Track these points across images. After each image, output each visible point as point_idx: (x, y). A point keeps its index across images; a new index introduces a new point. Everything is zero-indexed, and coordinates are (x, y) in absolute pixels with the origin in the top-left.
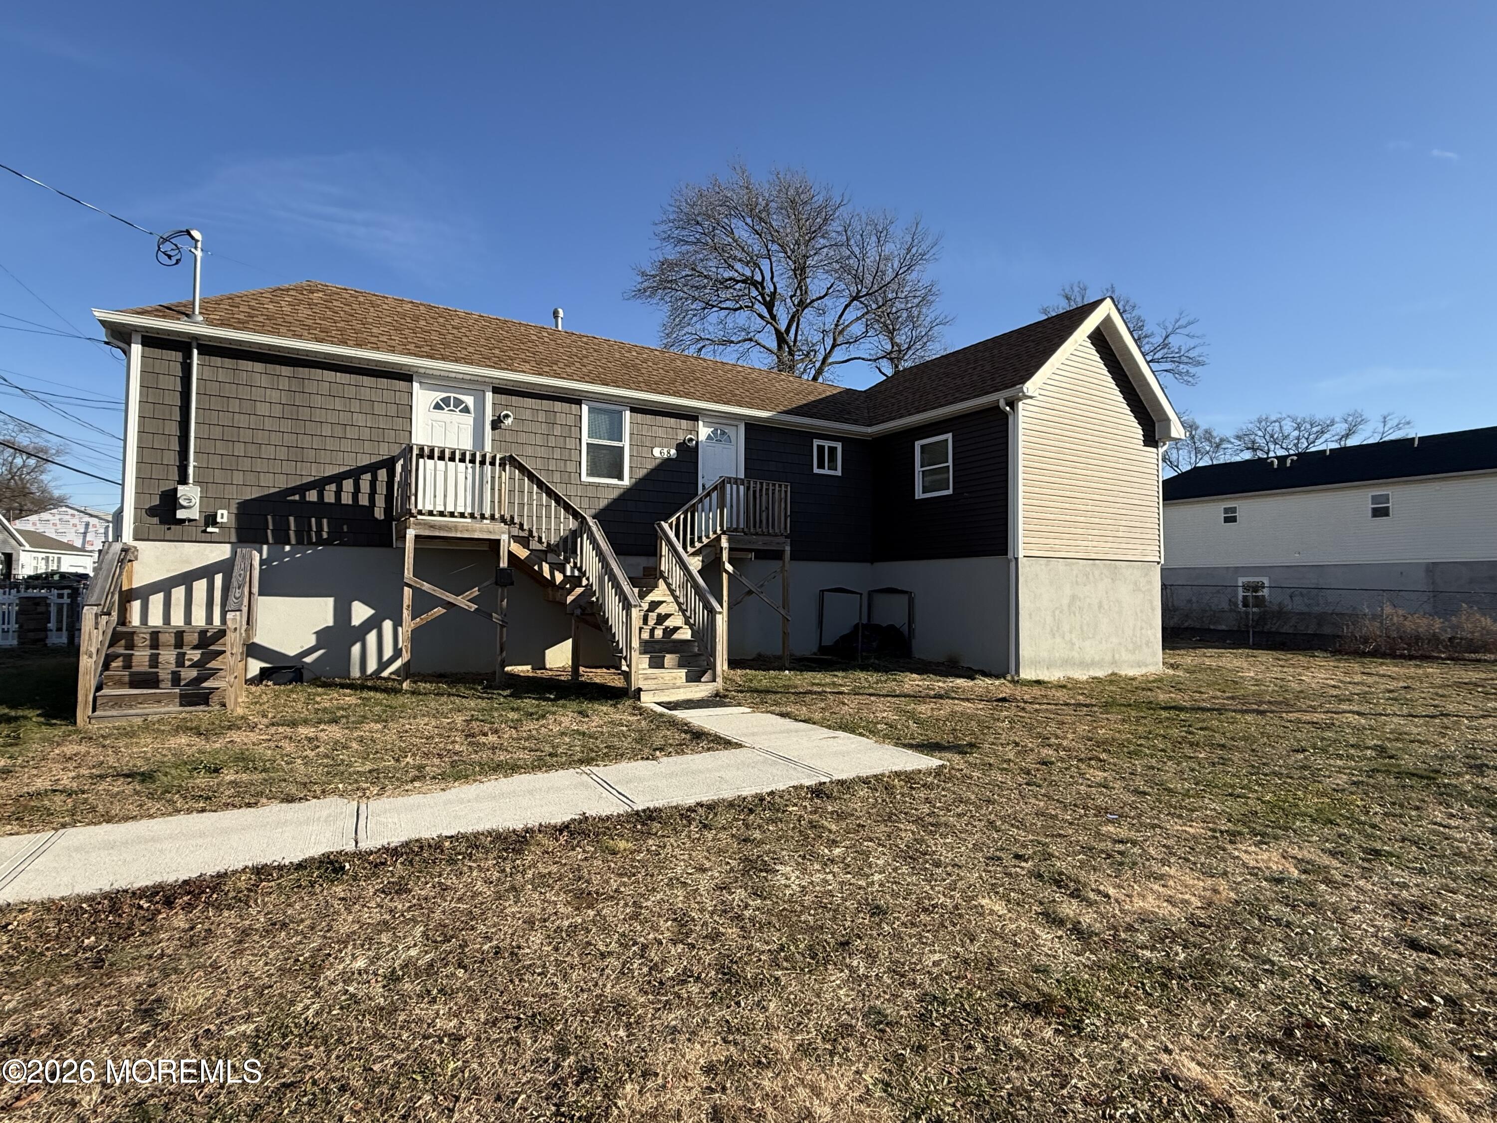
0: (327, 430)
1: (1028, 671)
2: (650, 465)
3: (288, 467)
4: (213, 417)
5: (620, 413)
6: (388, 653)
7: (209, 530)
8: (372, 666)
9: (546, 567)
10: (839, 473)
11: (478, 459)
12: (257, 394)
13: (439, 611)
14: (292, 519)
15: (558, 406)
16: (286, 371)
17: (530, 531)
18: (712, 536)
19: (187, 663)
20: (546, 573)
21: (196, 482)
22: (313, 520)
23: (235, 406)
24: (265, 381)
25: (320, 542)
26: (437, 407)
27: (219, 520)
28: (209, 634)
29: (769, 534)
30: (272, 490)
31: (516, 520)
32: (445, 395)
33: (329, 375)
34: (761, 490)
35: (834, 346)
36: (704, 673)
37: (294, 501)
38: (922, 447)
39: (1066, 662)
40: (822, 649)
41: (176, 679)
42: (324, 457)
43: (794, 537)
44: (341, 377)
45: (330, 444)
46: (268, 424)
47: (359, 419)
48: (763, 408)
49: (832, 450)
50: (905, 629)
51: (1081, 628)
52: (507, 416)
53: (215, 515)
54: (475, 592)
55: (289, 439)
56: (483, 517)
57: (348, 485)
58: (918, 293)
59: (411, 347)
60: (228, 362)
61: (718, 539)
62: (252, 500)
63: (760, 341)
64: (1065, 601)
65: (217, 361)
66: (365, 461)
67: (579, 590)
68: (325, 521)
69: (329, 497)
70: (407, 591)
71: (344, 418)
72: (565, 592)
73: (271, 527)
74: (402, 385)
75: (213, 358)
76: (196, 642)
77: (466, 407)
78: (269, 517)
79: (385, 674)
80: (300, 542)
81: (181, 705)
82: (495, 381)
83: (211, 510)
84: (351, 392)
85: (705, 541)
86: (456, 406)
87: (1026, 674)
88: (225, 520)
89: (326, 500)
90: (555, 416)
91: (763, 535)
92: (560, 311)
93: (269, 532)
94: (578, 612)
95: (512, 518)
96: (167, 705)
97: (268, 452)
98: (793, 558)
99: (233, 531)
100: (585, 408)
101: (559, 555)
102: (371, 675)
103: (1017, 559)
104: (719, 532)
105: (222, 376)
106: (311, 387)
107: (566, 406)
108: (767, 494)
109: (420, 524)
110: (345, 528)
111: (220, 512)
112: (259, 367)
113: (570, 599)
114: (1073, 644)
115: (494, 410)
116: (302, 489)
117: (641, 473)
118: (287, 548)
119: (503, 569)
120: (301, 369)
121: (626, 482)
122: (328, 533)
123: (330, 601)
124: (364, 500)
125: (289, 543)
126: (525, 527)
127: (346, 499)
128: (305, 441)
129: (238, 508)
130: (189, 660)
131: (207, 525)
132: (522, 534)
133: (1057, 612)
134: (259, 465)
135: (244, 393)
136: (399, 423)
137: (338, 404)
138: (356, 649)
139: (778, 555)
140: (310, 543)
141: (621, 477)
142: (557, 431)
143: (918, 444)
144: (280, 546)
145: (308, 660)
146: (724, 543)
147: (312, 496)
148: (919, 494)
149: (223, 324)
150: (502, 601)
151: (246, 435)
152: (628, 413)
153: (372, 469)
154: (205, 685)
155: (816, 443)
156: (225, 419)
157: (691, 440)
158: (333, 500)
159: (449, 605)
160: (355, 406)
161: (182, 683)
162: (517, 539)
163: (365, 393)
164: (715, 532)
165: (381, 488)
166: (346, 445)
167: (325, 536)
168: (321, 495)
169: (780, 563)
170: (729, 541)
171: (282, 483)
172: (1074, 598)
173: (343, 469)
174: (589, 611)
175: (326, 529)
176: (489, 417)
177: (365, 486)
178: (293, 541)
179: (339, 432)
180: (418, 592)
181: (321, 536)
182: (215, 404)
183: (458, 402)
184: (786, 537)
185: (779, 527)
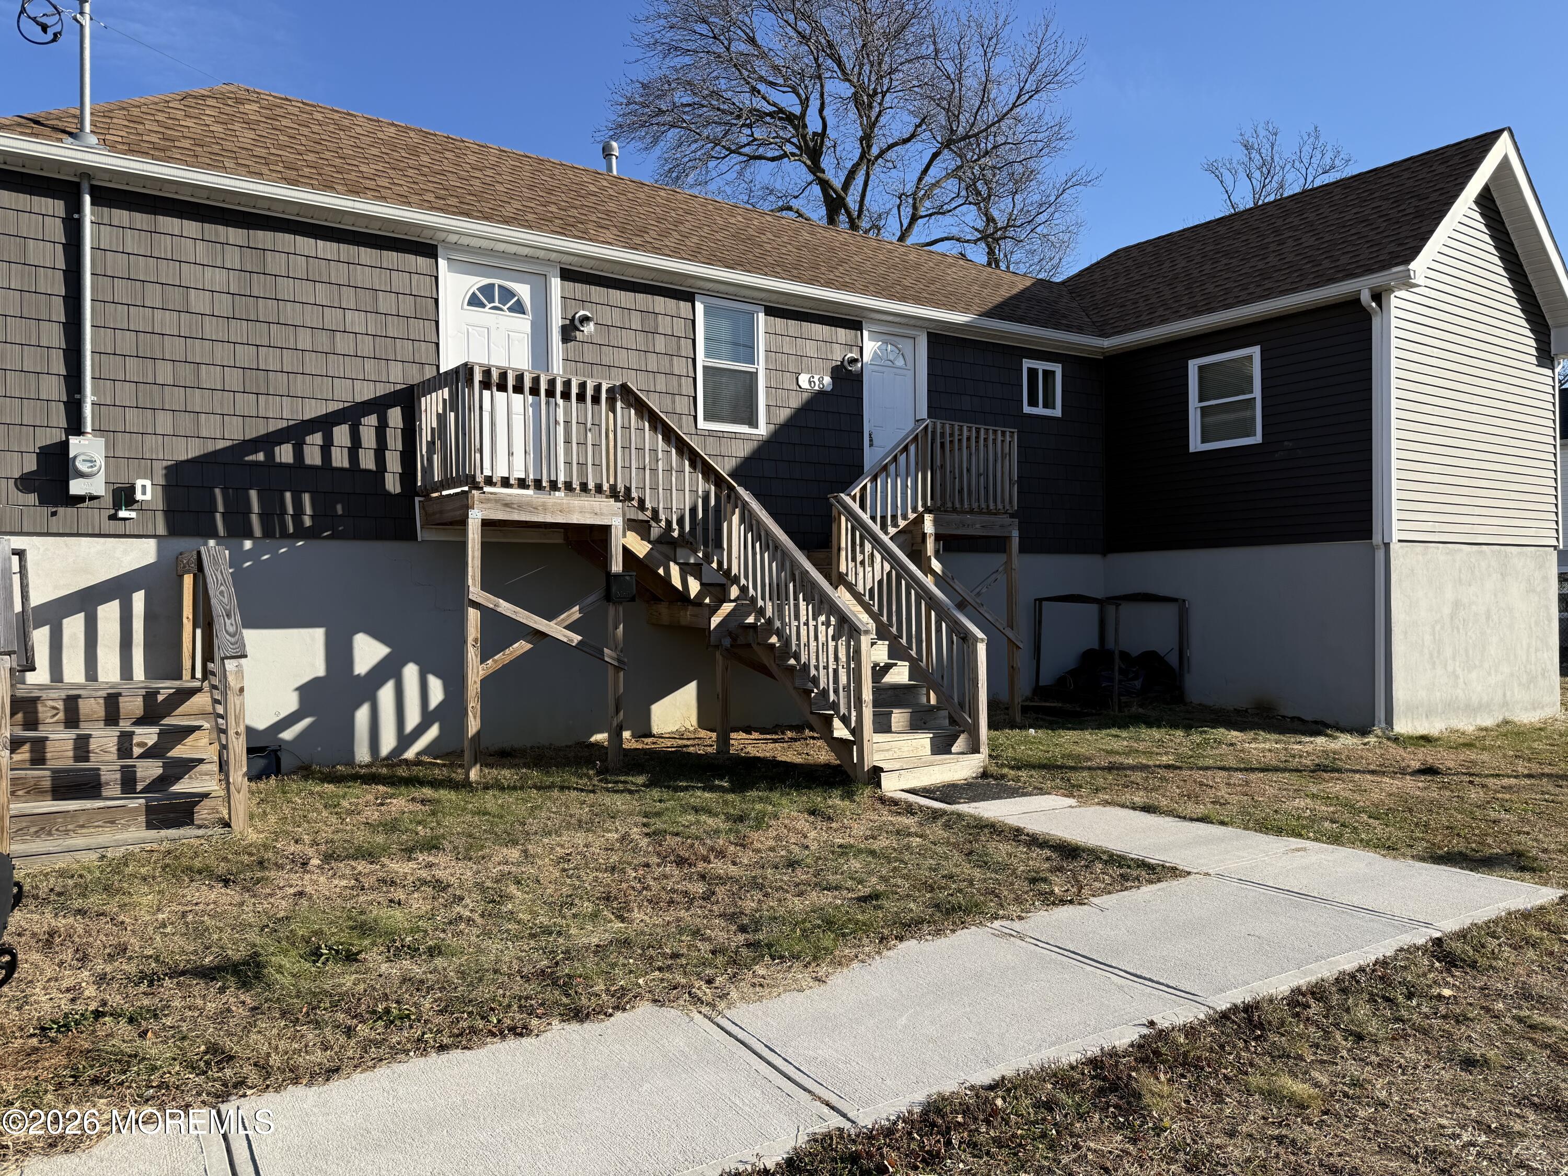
0: (304, 340)
1: (1403, 721)
2: (795, 402)
3: (245, 404)
4: (119, 315)
5: (751, 315)
6: (413, 719)
7: (123, 514)
8: (388, 743)
9: (675, 570)
10: (1057, 412)
11: (543, 387)
12: (190, 275)
13: (521, 647)
14: (253, 494)
15: (660, 303)
16: (235, 235)
17: (655, 512)
18: (912, 516)
19: (137, 751)
20: (676, 581)
21: (99, 431)
22: (288, 495)
23: (154, 296)
24: (201, 252)
25: (301, 533)
26: (474, 301)
27: (139, 496)
28: (160, 698)
29: (989, 513)
30: (221, 445)
31: (634, 494)
32: (486, 281)
33: (305, 244)
34: (977, 438)
35: (914, 219)
36: (954, 738)
37: (256, 464)
38: (1201, 369)
39: (1450, 706)
40: (1039, 691)
41: (128, 782)
42: (301, 385)
43: (1023, 515)
44: (326, 248)
45: (313, 364)
46: (211, 328)
47: (355, 321)
48: (952, 307)
49: (1048, 375)
50: (1173, 660)
51: (1466, 651)
52: (584, 320)
53: (132, 488)
54: (575, 613)
55: (245, 355)
56: (554, 486)
57: (341, 434)
58: (1040, 136)
59: (430, 197)
60: (141, 219)
61: (919, 520)
62: (188, 461)
63: (803, 211)
64: (1447, 611)
65: (121, 216)
66: (366, 393)
67: (727, 608)
68: (306, 498)
69: (313, 456)
70: (473, 615)
71: (332, 318)
72: (706, 611)
73: (221, 508)
74: (422, 262)
75: (116, 212)
76: (139, 712)
77: (519, 303)
78: (218, 492)
79: (410, 754)
80: (268, 533)
81: (150, 826)
82: (565, 258)
83: (122, 479)
84: (339, 273)
85: (902, 523)
86: (503, 301)
87: (1403, 726)
88: (148, 497)
89: (308, 461)
90: (656, 320)
91: (981, 512)
92: (615, 144)
93: (218, 517)
94: (727, 642)
95: (628, 490)
96: (126, 827)
97: (210, 377)
98: (1022, 550)
99: (160, 517)
100: (699, 307)
101: (695, 552)
102: (387, 758)
103: (1387, 546)
104: (920, 509)
105: (132, 242)
106: (275, 263)
107: (671, 303)
108: (986, 446)
109: (488, 500)
110: (340, 511)
111: (139, 483)
112: (192, 227)
113: (715, 621)
114: (1457, 677)
115: (564, 308)
116: (269, 441)
117: (783, 415)
118: (248, 544)
119: (617, 576)
120: (260, 233)
121: (763, 430)
122: (312, 517)
123: (318, 635)
124: (367, 461)
125: (249, 535)
126: (648, 505)
127: (340, 459)
128: (270, 359)
129: (166, 476)
130: (141, 745)
131: (117, 506)
132: (641, 516)
133: (1438, 628)
134: (197, 400)
135: (168, 273)
136: (418, 328)
137: (322, 294)
138: (362, 715)
139: (997, 544)
140: (285, 535)
141: (753, 423)
142: (660, 344)
143: (1193, 365)
144: (233, 542)
145: (288, 735)
146: (929, 526)
147: (285, 453)
148: (1196, 444)
149: (132, 150)
150: (616, 628)
151: (174, 348)
152: (762, 316)
153: (379, 406)
154: (178, 788)
155: (1027, 364)
156: (139, 320)
157: (853, 361)
158: (318, 461)
159: (538, 636)
160: (348, 297)
161: (139, 787)
162: (632, 525)
163: (363, 276)
164: (915, 510)
165: (395, 441)
166: (335, 366)
167: (308, 522)
168: (299, 453)
169: (1002, 558)
170: (936, 522)
171: (236, 432)
172: (1457, 604)
173: (333, 407)
174: (741, 640)
175: (308, 510)
176: (557, 321)
177: (368, 436)
178: (258, 532)
179: (323, 340)
180: (489, 616)
181: (302, 522)
182: (122, 290)
183: (507, 294)
184: (1012, 516)
185: (1003, 501)
